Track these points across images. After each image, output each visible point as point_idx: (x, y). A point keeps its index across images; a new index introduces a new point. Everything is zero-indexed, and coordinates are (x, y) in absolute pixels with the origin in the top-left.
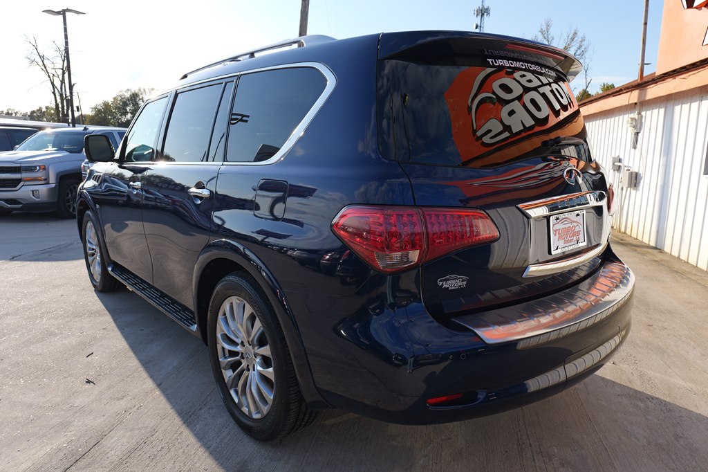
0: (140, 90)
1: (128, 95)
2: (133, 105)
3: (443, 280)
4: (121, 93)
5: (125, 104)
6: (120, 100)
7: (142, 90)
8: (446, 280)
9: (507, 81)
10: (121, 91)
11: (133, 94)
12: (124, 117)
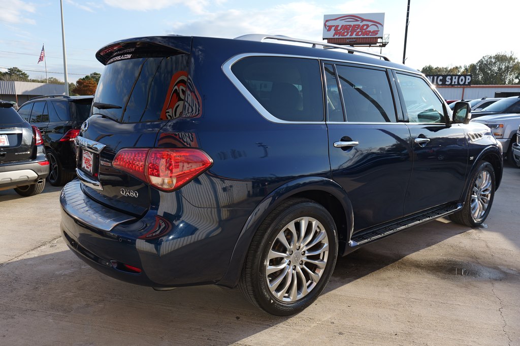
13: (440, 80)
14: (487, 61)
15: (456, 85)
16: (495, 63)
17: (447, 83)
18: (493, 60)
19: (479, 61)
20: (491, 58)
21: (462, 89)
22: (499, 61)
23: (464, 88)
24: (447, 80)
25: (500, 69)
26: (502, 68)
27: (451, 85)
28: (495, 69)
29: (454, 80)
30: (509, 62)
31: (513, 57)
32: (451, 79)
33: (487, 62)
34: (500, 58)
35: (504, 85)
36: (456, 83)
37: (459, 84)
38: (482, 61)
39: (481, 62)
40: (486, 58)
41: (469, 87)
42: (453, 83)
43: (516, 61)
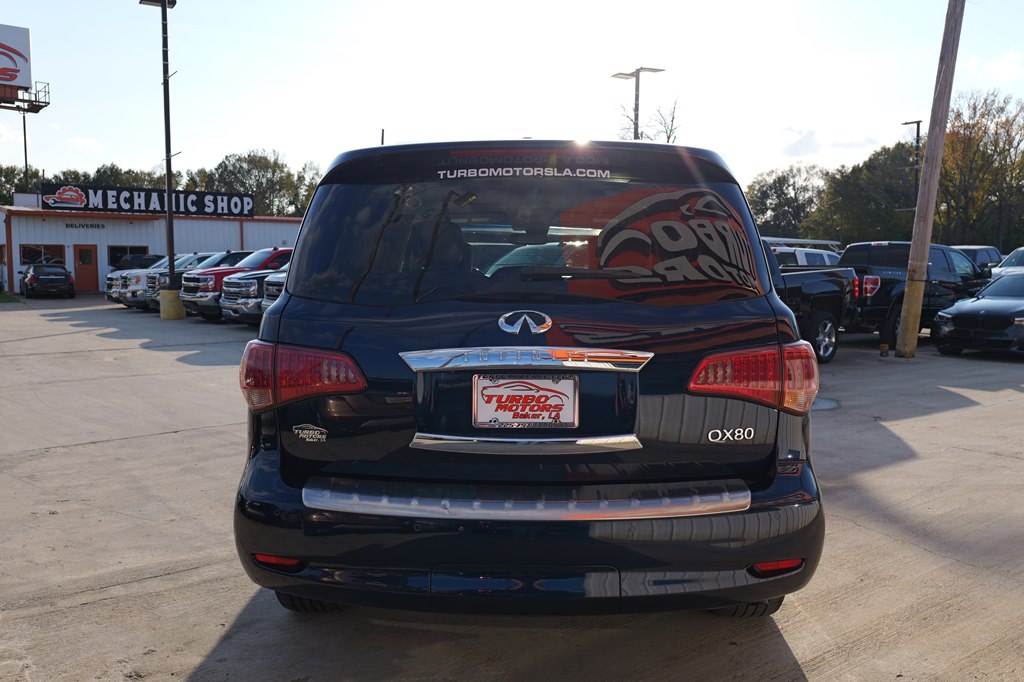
0: (791, 170)
1: (770, 180)
2: (778, 197)
3: (299, 429)
4: (760, 178)
5: (765, 195)
6: (759, 191)
7: (795, 171)
8: (303, 429)
9: (678, 226)
10: (761, 175)
11: (779, 178)
12: (761, 216)
13: (193, 203)
14: (234, 165)
15: (226, 215)
16: (249, 171)
17: (207, 210)
18: (245, 165)
19: (220, 165)
20: (239, 160)
21: (236, 225)
22: (256, 167)
23: (241, 222)
24: (207, 203)
25: (259, 185)
26: (262, 183)
27: (216, 215)
28: (251, 181)
29: (220, 205)
30: (274, 172)
31: (280, 162)
32: (215, 202)
33: (235, 167)
34: (258, 162)
35: (272, 218)
36: (226, 211)
37: (230, 213)
38: (226, 166)
39: (223, 166)
40: (233, 160)
41: (250, 220)
42: (220, 211)
43: (285, 170)
